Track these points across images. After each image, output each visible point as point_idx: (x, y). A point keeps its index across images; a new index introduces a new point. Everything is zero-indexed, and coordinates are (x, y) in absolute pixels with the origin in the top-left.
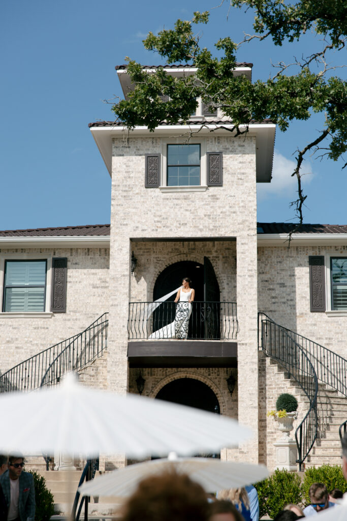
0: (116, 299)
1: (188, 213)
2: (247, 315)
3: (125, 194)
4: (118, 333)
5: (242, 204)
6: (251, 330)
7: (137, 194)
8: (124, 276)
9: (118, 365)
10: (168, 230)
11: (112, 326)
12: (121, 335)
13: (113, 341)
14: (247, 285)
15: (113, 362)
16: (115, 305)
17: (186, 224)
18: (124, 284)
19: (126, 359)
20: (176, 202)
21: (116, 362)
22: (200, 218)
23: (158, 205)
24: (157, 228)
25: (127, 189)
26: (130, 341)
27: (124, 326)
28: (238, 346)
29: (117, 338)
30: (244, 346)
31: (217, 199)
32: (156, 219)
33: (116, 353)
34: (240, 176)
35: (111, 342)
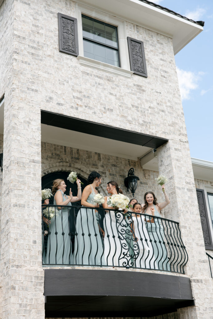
0: (22, 196)
1: (113, 98)
2: (193, 240)
3: (33, 51)
4: (26, 253)
5: (169, 104)
6: (200, 261)
7: (49, 56)
8: (34, 161)
9: (30, 311)
10: (91, 112)
11: (16, 240)
12: (31, 257)
13: (18, 266)
14: (188, 201)
15: (21, 305)
16: (20, 206)
17: (112, 110)
18: (34, 174)
19: (43, 299)
20: (98, 80)
21: (26, 305)
22: (127, 108)
23: (76, 77)
24: (77, 106)
25: (35, 46)
26: (48, 268)
27: (35, 242)
28: (193, 284)
29: (25, 262)
30: (200, 284)
31: (144, 91)
32: (76, 94)
33: (25, 289)
34: (163, 74)
35: (15, 268)
